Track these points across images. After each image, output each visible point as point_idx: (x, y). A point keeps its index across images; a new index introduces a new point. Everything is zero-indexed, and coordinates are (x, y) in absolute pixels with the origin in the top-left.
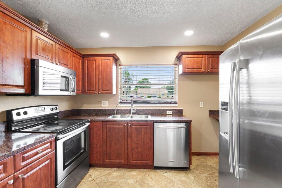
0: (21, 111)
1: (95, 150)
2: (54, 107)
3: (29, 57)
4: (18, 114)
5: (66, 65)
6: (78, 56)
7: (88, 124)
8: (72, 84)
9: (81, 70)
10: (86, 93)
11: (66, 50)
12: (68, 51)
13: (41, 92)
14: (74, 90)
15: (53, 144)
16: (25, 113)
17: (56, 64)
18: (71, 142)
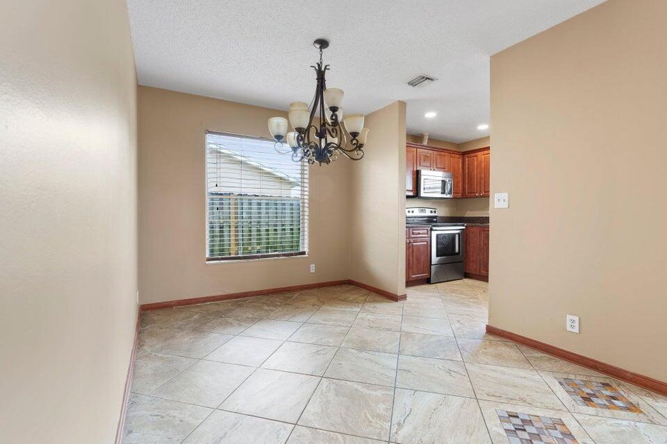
0: (411, 210)
1: (471, 259)
2: (433, 210)
3: (415, 170)
4: (409, 212)
5: (443, 169)
6: (456, 156)
7: (464, 228)
8: (448, 187)
9: (461, 169)
10: (467, 197)
11: (443, 153)
12: (446, 154)
13: (422, 194)
14: (450, 193)
15: (429, 232)
16: (413, 212)
17: (434, 170)
18: (443, 238)
